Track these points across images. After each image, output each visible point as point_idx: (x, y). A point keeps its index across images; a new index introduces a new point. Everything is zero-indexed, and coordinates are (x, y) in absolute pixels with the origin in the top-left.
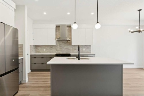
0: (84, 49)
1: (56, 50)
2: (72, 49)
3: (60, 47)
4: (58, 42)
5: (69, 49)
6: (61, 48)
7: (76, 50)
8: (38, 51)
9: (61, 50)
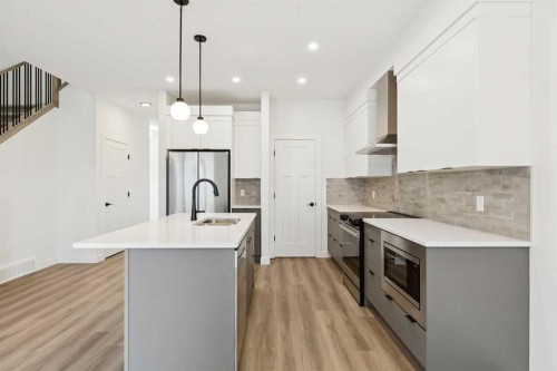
0: (480, 203)
2: (429, 193)
3: (400, 182)
6: (403, 191)
7: (443, 201)
8: (366, 197)
9: (402, 200)
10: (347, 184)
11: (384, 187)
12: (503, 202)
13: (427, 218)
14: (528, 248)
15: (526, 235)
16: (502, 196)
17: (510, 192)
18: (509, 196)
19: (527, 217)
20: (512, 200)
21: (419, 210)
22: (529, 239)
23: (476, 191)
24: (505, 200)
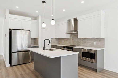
0: (95, 43)
1: (70, 42)
2: (82, 42)
3: (73, 39)
4: (71, 35)
5: (80, 41)
6: (74, 41)
7: (85, 43)
8: (59, 42)
9: (73, 43)
10: (55, 39)
11: (67, 40)
12: (99, 43)
13: (81, 46)
14: (104, 49)
15: (104, 47)
16: (99, 42)
17: (101, 41)
18: (100, 42)
19: (104, 45)
20: (101, 43)
21: (79, 45)
22: (104, 48)
23: (94, 41)
24: (100, 43)
